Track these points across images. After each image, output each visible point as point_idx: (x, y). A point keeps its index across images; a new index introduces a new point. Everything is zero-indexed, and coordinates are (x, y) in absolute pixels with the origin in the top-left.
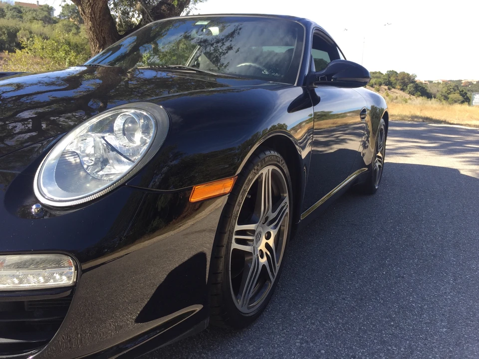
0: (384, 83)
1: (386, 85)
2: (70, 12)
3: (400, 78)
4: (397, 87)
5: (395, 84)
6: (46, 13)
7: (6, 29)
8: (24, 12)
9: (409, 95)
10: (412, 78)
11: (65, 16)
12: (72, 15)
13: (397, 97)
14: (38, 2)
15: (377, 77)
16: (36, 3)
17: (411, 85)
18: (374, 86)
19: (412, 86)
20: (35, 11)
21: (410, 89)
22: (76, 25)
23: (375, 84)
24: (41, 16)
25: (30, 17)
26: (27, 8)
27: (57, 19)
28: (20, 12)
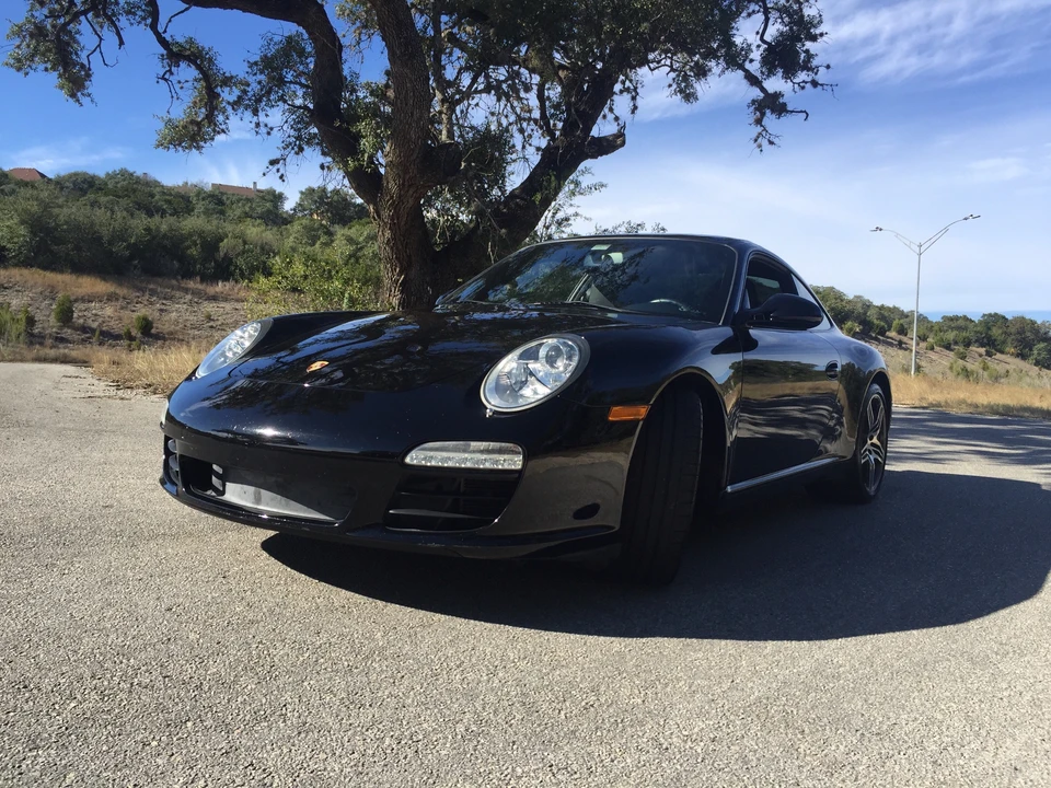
0: (976, 341)
1: (982, 346)
2: (316, 201)
3: (1013, 330)
4: (1007, 349)
5: (1004, 342)
6: (268, 205)
7: (200, 236)
8: (228, 202)
9: (1037, 368)
10: (1042, 331)
11: (305, 210)
12: (317, 207)
13: (1008, 372)
14: (255, 183)
15: (959, 328)
16: (252, 186)
17: (1042, 345)
18: (952, 346)
19: (1045, 348)
20: (248, 200)
21: (1039, 354)
22: (325, 227)
23: (956, 343)
24: (259, 210)
25: (238, 212)
26: (233, 195)
27: (290, 216)
28: (221, 203)
